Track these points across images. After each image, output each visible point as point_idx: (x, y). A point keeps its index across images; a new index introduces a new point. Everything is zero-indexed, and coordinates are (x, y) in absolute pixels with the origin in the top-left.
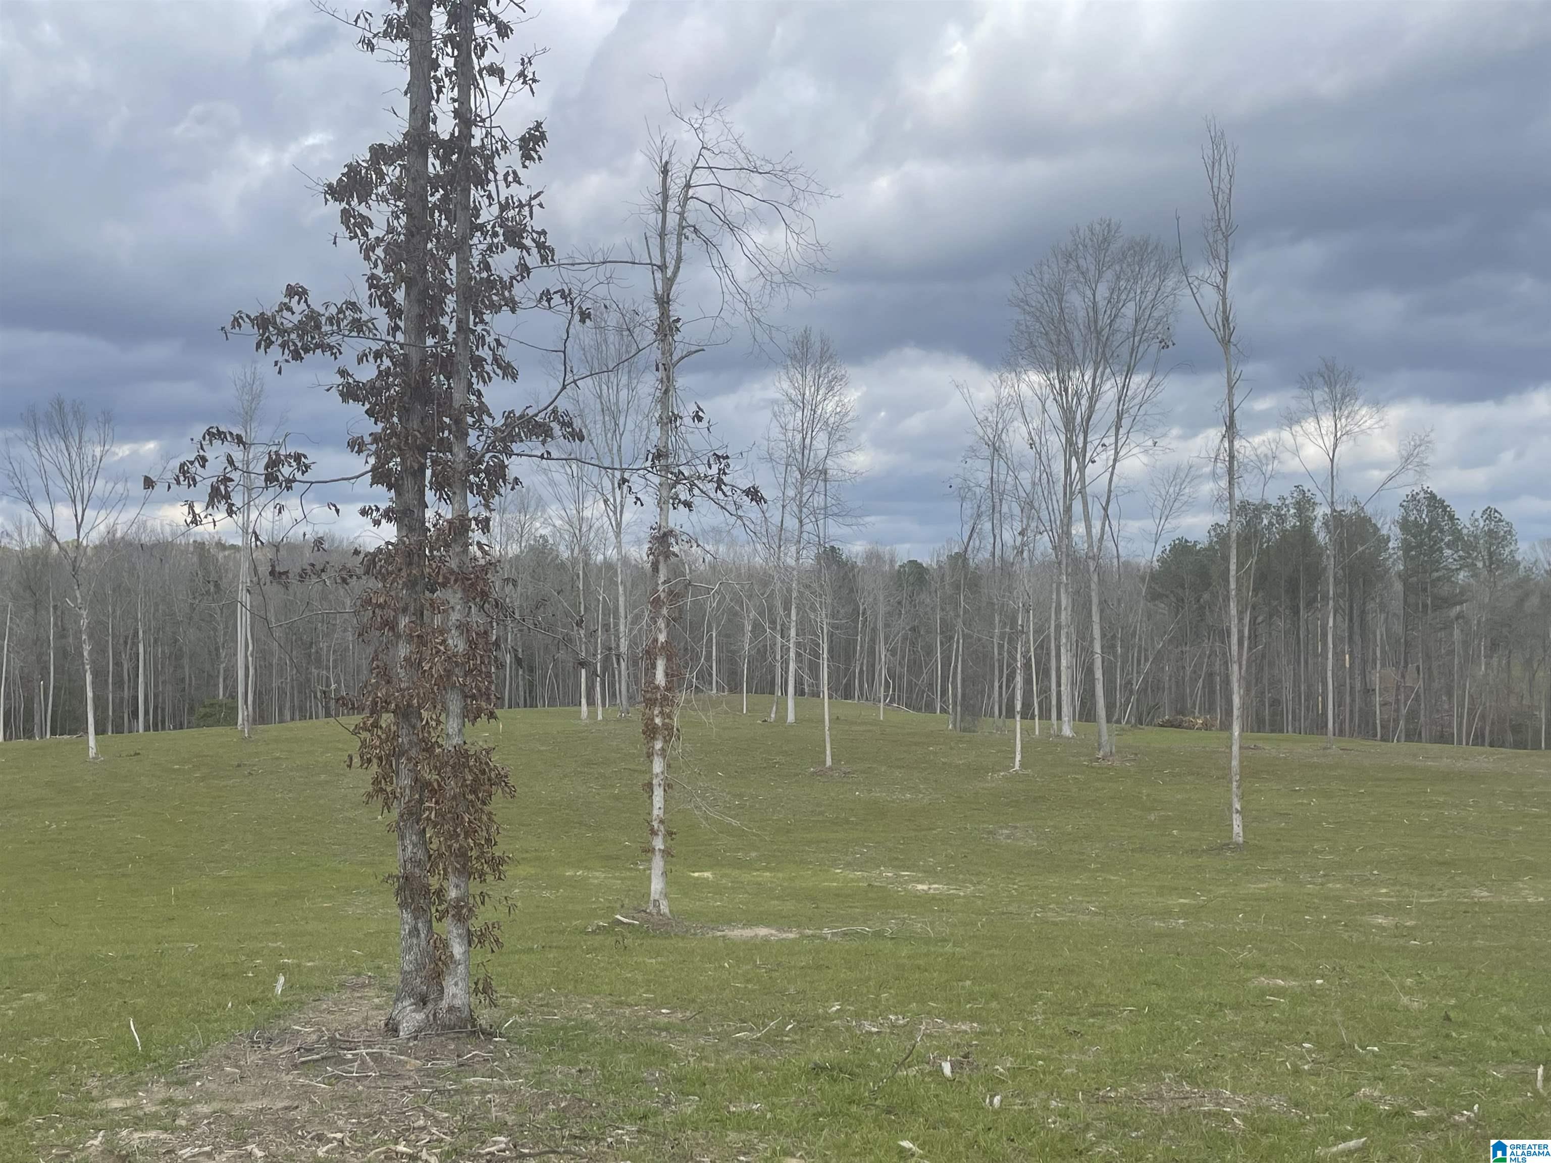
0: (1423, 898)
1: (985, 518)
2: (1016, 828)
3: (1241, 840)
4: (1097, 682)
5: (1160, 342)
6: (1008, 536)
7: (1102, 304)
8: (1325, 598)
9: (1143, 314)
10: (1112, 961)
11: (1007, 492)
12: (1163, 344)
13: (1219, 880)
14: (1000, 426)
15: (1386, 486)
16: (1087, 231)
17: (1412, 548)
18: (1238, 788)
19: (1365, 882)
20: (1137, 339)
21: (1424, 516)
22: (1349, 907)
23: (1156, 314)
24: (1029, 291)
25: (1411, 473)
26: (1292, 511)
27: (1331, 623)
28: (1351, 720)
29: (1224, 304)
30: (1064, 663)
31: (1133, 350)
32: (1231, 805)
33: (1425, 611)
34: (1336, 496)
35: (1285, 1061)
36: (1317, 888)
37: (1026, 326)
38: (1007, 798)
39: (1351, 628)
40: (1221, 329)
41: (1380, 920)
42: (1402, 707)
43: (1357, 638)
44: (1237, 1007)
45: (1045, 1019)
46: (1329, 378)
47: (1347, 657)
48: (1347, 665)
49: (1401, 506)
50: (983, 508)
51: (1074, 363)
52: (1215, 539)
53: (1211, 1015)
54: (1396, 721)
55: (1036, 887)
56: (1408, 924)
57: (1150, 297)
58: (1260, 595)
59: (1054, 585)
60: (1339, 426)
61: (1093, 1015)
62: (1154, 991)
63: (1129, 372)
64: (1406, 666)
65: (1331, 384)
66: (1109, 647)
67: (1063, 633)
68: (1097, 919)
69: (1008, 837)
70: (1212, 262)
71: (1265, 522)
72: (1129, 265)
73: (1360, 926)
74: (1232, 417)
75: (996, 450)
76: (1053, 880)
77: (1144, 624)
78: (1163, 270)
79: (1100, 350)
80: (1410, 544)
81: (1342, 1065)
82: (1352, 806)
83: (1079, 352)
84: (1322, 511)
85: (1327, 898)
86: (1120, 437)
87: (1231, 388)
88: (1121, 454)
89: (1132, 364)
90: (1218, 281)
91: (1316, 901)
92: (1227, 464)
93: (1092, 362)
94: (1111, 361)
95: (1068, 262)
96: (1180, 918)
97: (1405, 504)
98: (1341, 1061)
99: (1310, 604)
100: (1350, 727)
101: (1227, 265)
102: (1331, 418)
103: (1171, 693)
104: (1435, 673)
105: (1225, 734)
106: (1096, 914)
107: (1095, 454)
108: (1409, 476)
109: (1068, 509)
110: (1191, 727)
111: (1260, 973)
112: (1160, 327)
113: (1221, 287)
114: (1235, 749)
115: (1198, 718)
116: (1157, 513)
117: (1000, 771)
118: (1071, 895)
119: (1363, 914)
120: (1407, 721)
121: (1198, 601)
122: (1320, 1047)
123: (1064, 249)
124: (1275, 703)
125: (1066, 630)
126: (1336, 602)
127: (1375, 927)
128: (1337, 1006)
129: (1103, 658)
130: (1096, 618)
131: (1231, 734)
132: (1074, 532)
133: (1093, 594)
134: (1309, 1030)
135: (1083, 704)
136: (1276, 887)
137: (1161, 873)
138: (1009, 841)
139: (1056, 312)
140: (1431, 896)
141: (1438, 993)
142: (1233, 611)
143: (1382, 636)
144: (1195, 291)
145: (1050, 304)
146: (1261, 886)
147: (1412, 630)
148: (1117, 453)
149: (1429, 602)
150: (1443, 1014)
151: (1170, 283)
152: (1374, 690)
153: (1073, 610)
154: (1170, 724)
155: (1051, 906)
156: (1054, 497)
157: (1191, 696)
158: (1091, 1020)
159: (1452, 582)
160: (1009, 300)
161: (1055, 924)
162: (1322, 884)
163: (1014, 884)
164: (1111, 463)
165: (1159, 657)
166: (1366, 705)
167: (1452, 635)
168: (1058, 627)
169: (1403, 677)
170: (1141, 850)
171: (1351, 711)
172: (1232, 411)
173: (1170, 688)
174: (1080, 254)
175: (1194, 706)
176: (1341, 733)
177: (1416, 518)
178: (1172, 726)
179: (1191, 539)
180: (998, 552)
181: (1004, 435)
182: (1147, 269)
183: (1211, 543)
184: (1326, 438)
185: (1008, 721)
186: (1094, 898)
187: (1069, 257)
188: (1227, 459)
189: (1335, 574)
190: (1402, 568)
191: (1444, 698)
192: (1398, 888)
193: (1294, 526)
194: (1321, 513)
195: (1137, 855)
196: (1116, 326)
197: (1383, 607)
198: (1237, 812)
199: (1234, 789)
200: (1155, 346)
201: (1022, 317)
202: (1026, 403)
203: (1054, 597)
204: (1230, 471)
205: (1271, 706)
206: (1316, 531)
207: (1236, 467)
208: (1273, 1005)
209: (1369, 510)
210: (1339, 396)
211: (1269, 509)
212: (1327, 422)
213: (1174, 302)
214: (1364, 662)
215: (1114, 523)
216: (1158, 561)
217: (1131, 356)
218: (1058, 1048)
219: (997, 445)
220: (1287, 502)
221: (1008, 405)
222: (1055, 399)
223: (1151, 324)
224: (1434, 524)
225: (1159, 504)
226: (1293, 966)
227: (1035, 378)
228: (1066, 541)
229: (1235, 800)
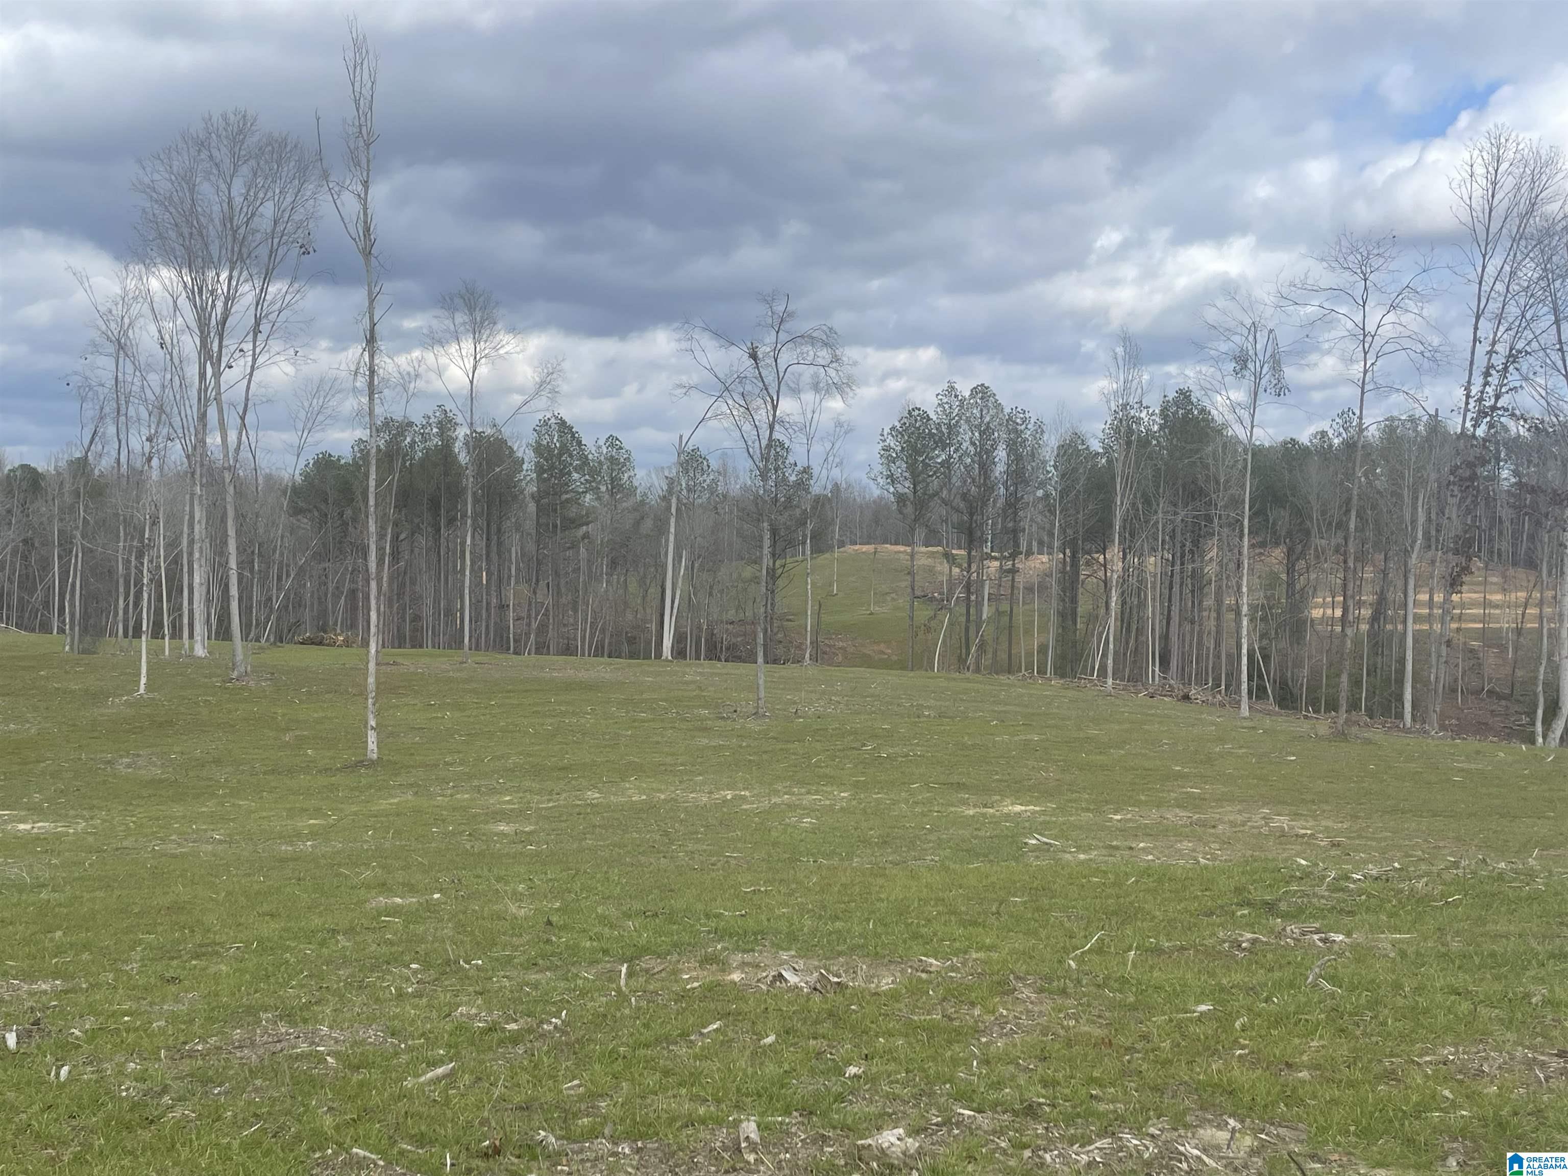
0: (542, 803)
1: (108, 420)
2: (139, 756)
3: (375, 756)
4: (231, 599)
5: (301, 247)
6: (137, 442)
7: (238, 200)
8: (464, 516)
9: (282, 217)
10: (229, 893)
11: (133, 394)
12: (303, 249)
13: (351, 798)
14: (126, 321)
15: (521, 410)
16: (220, 120)
17: (545, 471)
18: (374, 705)
19: (493, 791)
20: (276, 241)
21: (555, 440)
22: (475, 816)
23: (296, 217)
24: (156, 177)
25: (544, 399)
26: (435, 430)
27: (469, 542)
28: (487, 634)
29: (365, 214)
30: (197, 579)
31: (271, 252)
32: (367, 723)
33: (555, 532)
34: (476, 417)
35: (392, 985)
36: (446, 799)
37: (154, 215)
38: (130, 724)
39: (488, 546)
40: (362, 239)
41: (503, 827)
42: (533, 620)
43: (494, 556)
44: (350, 931)
45: (142, 966)
46: (469, 300)
47: (484, 574)
48: (484, 582)
49: (535, 430)
50: (107, 410)
51: (209, 262)
52: (359, 455)
53: (323, 944)
54: (528, 635)
55: (158, 819)
56: (527, 829)
57: (289, 199)
58: (403, 513)
59: (188, 497)
60: (478, 349)
61: (197, 957)
62: (267, 923)
63: (268, 277)
64: (538, 581)
65: (471, 309)
66: (245, 564)
67: (196, 547)
68: (220, 847)
69: (129, 766)
70: (353, 169)
71: (408, 439)
72: (266, 162)
73: (484, 834)
74: (372, 331)
75: (121, 347)
76: (178, 810)
77: (286, 540)
78: (302, 173)
79: (236, 249)
80: (542, 467)
81: (446, 983)
82: (482, 718)
83: (214, 250)
84: (462, 432)
85: (454, 809)
86: (258, 343)
87: (372, 301)
88: (260, 360)
89: (271, 267)
90: (359, 190)
91: (445, 813)
92: (367, 378)
93: (228, 264)
94: (248, 262)
95: (199, 151)
96: (308, 840)
97: (537, 428)
98: (446, 979)
99: (451, 521)
100: (486, 642)
101: (368, 174)
102: (471, 341)
103: (312, 611)
104: (563, 590)
105: (363, 650)
106: (220, 842)
107: (232, 360)
108: (541, 402)
109: (203, 417)
110: (333, 644)
111: (380, 892)
112: (300, 231)
113: (362, 196)
114: (372, 666)
115: (340, 635)
116: (300, 426)
117: (123, 695)
118: (195, 823)
119: (487, 823)
120: (537, 636)
121: (342, 516)
122: (427, 965)
123: (195, 136)
124: (416, 618)
125: (199, 545)
126: (474, 520)
127: (497, 834)
128: (449, 920)
129: (239, 574)
130: (231, 532)
131: (368, 652)
132: (208, 440)
133: (228, 507)
134: (418, 949)
135: (220, 621)
136: (407, 801)
137: (293, 794)
138: (130, 770)
139: (187, 205)
140: (549, 801)
141: (546, 897)
142: (372, 528)
143: (517, 553)
144: (336, 197)
145: (180, 194)
146: (392, 801)
147: (544, 548)
148: (254, 360)
149: (558, 522)
150: (545, 920)
151: (310, 188)
152: (508, 606)
153: (207, 523)
154: (312, 642)
155: (173, 838)
156: (187, 402)
157: (334, 613)
158: (194, 962)
159: (579, 504)
160: (133, 185)
161: (174, 856)
162: (451, 796)
163: (132, 816)
164: (248, 370)
165: (301, 571)
166: (501, 621)
167: (578, 552)
168: (191, 542)
169: (535, 593)
170: (273, 772)
171: (487, 627)
172: (373, 325)
173: (312, 605)
174: (213, 144)
175: (336, 624)
176: (477, 648)
177: (548, 443)
178: (313, 643)
179: (335, 454)
180: (123, 459)
181: (130, 331)
182: (286, 169)
183: (354, 459)
184: (466, 360)
185: (135, 641)
186: (219, 826)
187: (202, 145)
188: (367, 373)
189: (474, 494)
190: (535, 489)
191: (570, 612)
192: (521, 795)
193: (436, 446)
194: (462, 434)
195: (271, 777)
196: (253, 225)
197: (518, 527)
198: (372, 728)
199: (370, 706)
200: (295, 251)
201: (148, 205)
202: (156, 299)
203: (187, 508)
204: (371, 384)
205: (411, 622)
206: (457, 450)
207: (376, 383)
208: (386, 926)
209: (506, 432)
210: (478, 319)
211: (412, 426)
212: (467, 345)
213: (314, 207)
214: (500, 580)
215: (252, 433)
216: (301, 475)
217: (270, 259)
218: (149, 999)
219: (123, 341)
220: (431, 421)
221: (135, 298)
222: (188, 297)
223: (290, 227)
224: (564, 449)
225: (302, 415)
226: (413, 881)
227: (167, 274)
228: (199, 450)
229: (371, 716)
